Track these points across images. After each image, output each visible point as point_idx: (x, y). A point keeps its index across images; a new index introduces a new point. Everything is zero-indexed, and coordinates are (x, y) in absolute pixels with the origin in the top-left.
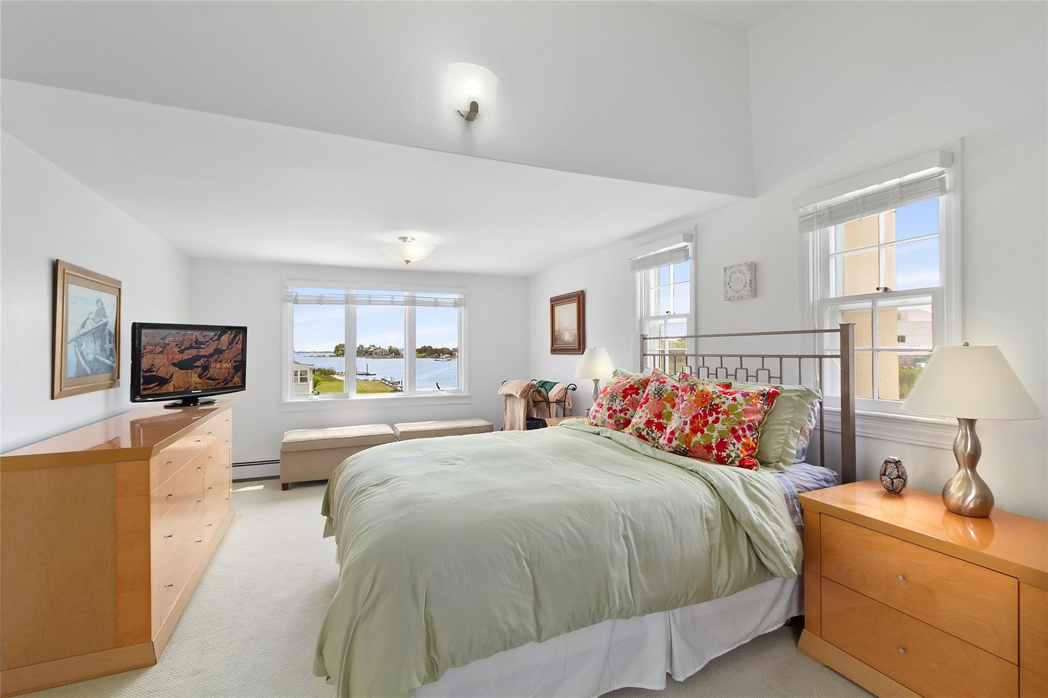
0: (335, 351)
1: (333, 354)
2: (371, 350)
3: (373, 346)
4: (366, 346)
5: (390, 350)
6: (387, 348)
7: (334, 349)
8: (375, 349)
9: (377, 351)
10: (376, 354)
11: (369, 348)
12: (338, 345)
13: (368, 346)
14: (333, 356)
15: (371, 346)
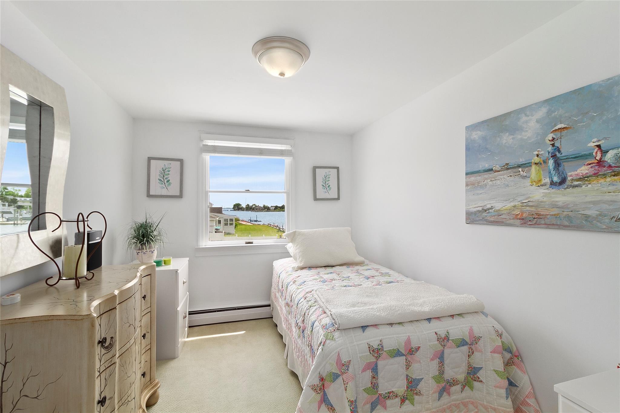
0: (233, 207)
1: (232, 209)
2: (253, 207)
3: (255, 205)
4: (251, 205)
5: (264, 206)
6: (262, 206)
7: (233, 206)
8: (256, 207)
9: (257, 208)
10: (256, 209)
11: (252, 206)
12: (235, 204)
13: (252, 205)
14: (232, 210)
15: (253, 204)
